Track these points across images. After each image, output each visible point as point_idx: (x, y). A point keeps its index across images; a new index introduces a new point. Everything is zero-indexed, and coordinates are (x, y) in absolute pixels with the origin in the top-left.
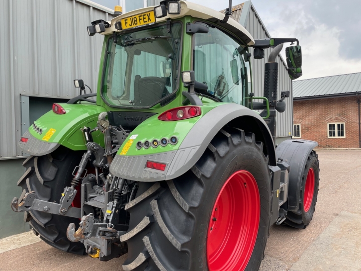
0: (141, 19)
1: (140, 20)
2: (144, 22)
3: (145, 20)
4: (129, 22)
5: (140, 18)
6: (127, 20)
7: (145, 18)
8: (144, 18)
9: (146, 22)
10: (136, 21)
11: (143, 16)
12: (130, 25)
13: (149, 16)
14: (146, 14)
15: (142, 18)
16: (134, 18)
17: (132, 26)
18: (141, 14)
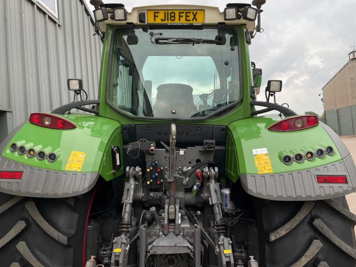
0: (182, 16)
1: (180, 16)
2: (186, 20)
3: (188, 18)
4: (161, 15)
5: (181, 14)
6: (158, 13)
7: (189, 16)
8: (187, 16)
9: (190, 20)
10: (174, 17)
11: (186, 13)
12: (162, 20)
13: (195, 15)
14: (191, 12)
15: (184, 15)
16: (171, 13)
17: (166, 22)
18: (184, 10)
